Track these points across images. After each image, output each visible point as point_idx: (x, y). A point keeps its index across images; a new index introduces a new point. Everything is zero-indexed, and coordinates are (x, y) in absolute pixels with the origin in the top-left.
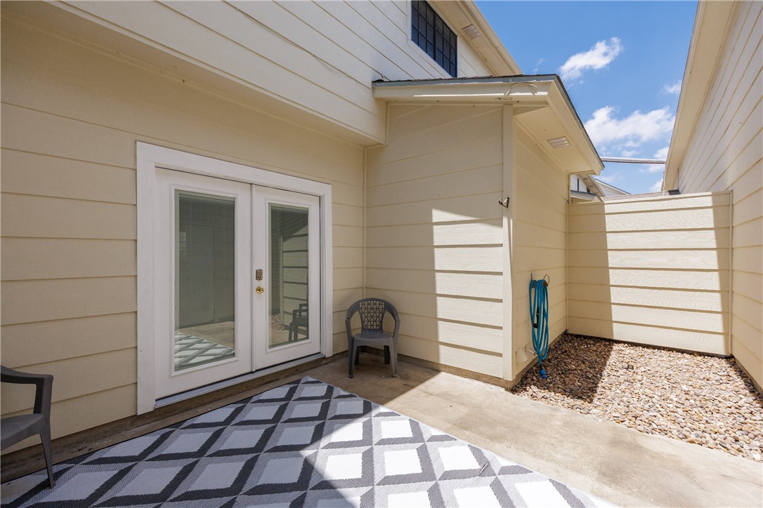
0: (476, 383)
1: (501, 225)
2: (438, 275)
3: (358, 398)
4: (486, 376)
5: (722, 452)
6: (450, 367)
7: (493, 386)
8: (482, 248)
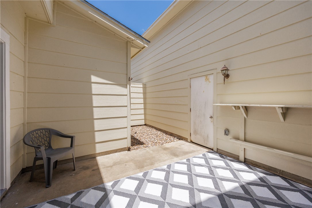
0: (116, 154)
1: (127, 87)
2: (94, 109)
3: (85, 190)
4: (119, 149)
5: (172, 142)
6: (102, 152)
7: (123, 152)
8: (118, 96)
